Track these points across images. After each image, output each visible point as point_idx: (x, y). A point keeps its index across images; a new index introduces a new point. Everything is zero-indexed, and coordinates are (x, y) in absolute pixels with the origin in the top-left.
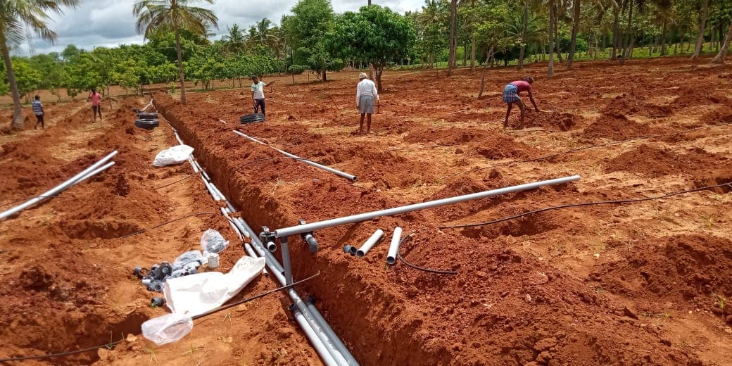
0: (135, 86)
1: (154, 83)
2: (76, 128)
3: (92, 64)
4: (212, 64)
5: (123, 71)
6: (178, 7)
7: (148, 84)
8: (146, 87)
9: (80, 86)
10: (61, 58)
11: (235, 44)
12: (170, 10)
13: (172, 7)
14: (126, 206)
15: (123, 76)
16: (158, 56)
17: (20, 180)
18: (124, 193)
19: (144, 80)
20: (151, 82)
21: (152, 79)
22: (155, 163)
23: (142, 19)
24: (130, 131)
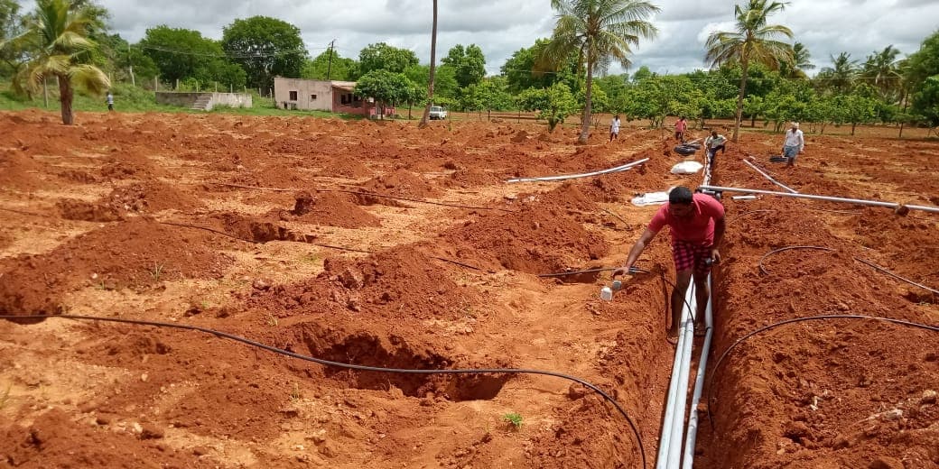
0: (696, 120)
1: (716, 118)
2: (626, 147)
3: (657, 91)
4: (790, 102)
5: (686, 101)
6: (754, 40)
7: (710, 118)
8: (706, 122)
9: (640, 113)
10: (631, 81)
11: (837, 80)
12: (744, 43)
13: (747, 41)
14: (642, 180)
15: (685, 107)
16: (732, 88)
17: (587, 165)
18: (642, 174)
19: (707, 113)
20: (714, 116)
21: (715, 113)
22: (672, 171)
23: (712, 51)
24: (667, 154)
